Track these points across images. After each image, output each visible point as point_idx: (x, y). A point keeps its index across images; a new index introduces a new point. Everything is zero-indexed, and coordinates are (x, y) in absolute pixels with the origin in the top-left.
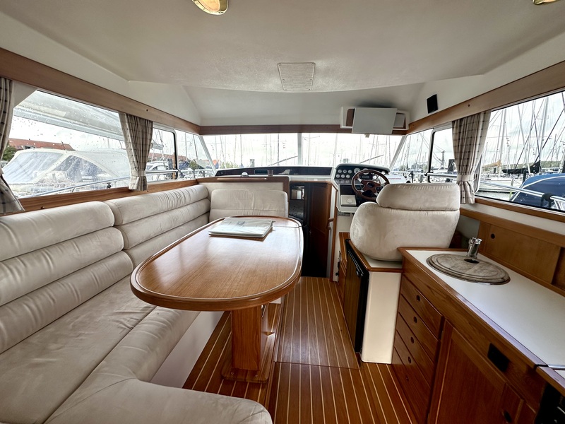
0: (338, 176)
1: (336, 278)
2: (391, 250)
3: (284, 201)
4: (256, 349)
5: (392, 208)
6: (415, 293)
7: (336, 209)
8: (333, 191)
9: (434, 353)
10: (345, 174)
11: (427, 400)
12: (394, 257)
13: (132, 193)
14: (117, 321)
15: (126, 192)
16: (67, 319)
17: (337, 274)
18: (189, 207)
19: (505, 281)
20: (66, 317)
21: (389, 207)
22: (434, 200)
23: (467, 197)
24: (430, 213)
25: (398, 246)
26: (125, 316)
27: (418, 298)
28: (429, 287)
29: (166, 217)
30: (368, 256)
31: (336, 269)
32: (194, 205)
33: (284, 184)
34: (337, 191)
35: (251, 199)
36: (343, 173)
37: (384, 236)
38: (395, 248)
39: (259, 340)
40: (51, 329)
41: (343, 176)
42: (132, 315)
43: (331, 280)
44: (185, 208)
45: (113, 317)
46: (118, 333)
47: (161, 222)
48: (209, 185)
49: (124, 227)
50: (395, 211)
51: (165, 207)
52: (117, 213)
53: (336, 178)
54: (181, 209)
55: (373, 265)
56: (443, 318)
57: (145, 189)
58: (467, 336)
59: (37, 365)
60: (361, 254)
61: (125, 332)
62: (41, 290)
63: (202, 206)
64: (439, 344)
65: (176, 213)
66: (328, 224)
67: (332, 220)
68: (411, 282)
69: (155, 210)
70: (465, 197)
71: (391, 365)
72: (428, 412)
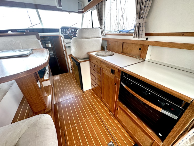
0: (62, 32)
1: (71, 72)
2: (85, 54)
3: (39, 44)
5: (82, 38)
6: (93, 65)
7: (65, 46)
8: (62, 38)
9: (100, 79)
10: (65, 31)
11: (101, 92)
12: (86, 56)
17: (71, 70)
19: (113, 55)
21: (81, 38)
22: (94, 34)
23: (103, 34)
24: (94, 39)
25: (87, 52)
27: (95, 66)
28: (97, 62)
30: (78, 58)
31: (71, 68)
34: (63, 38)
36: (64, 31)
37: (82, 49)
38: (86, 53)
41: (64, 32)
43: (70, 73)
50: (83, 39)
53: (61, 33)
55: (80, 61)
56: (101, 68)
58: (106, 70)
60: (76, 58)
64: (101, 76)
66: (63, 53)
67: (64, 51)
68: (92, 62)
70: (102, 33)
71: (92, 89)
72: (101, 94)
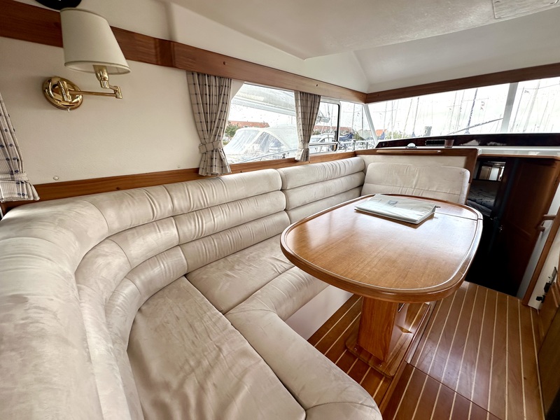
1: (534, 303)
3: (462, 182)
4: (385, 341)
13: (297, 163)
14: (273, 265)
15: (293, 162)
16: (246, 252)
17: (539, 298)
18: (342, 179)
20: (246, 250)
26: (278, 262)
29: (320, 186)
31: (539, 290)
32: (348, 178)
33: (467, 159)
35: (414, 176)
39: (390, 333)
40: (238, 255)
42: (282, 264)
43: (525, 304)
44: (339, 180)
45: (271, 261)
46: (271, 274)
47: (317, 190)
48: (367, 158)
49: (287, 191)
51: (321, 178)
52: (284, 180)
54: (335, 181)
57: (307, 160)
59: (228, 275)
61: (276, 274)
62: (236, 228)
63: (356, 179)
65: (330, 183)
66: (542, 222)
67: (551, 218)
69: (313, 179)
